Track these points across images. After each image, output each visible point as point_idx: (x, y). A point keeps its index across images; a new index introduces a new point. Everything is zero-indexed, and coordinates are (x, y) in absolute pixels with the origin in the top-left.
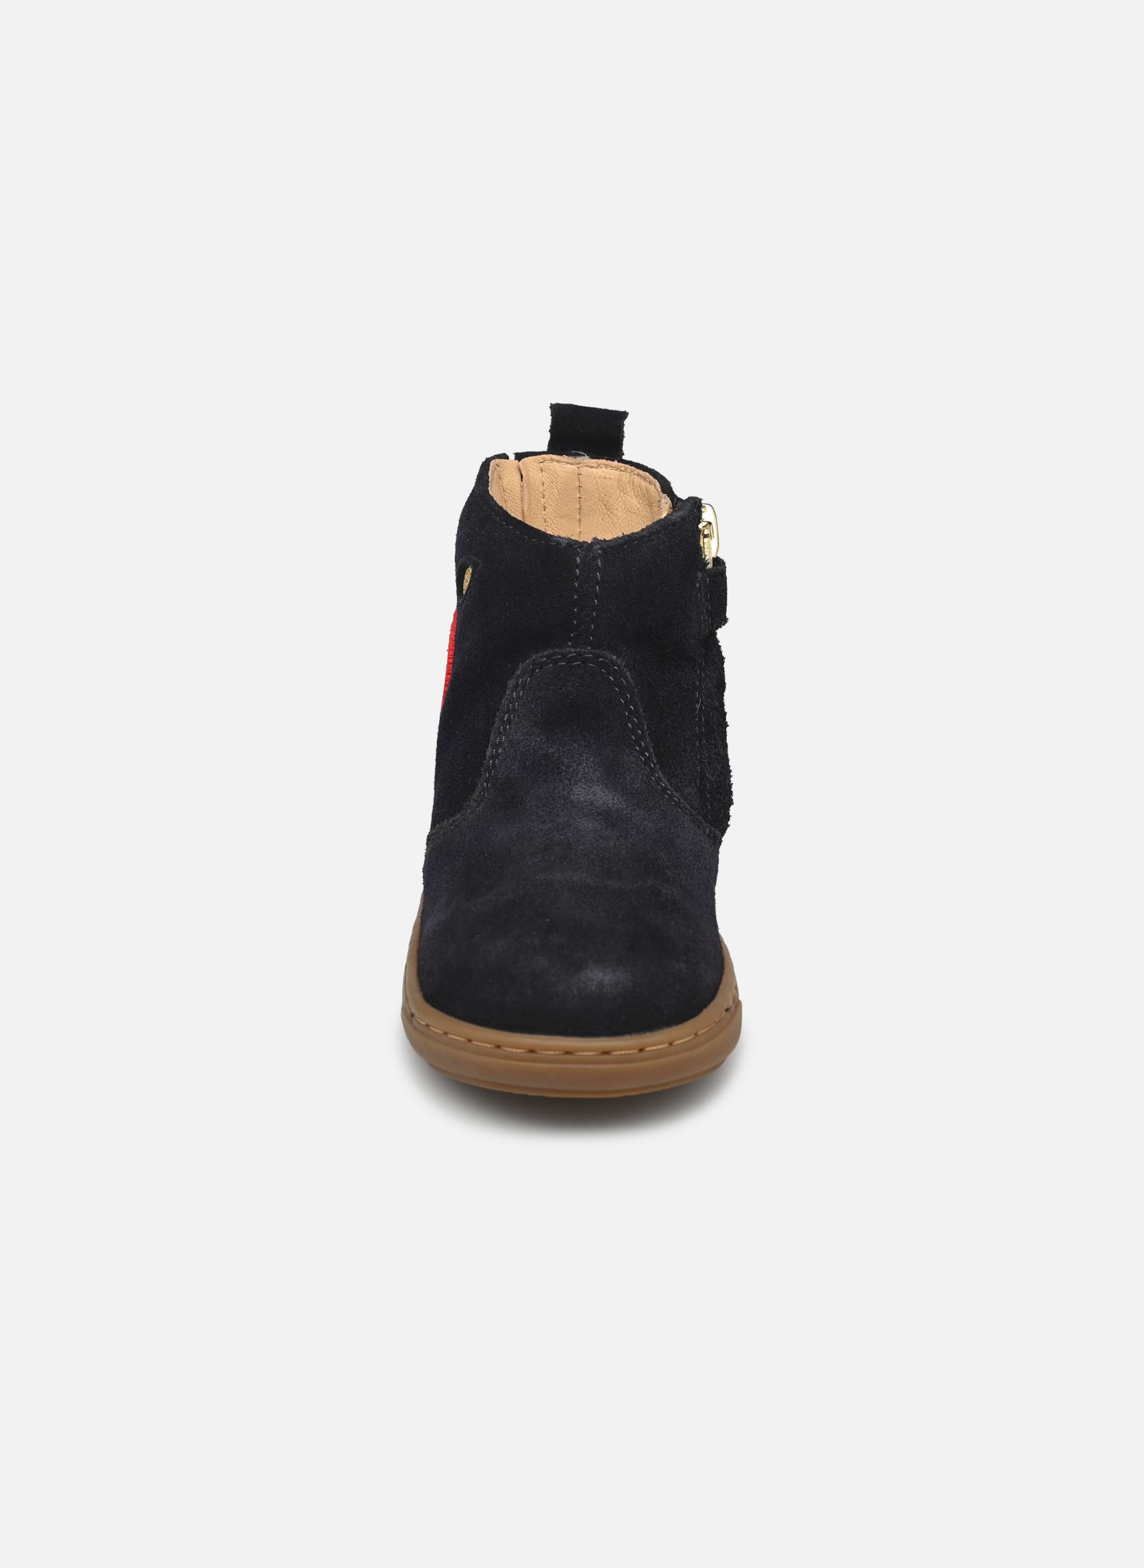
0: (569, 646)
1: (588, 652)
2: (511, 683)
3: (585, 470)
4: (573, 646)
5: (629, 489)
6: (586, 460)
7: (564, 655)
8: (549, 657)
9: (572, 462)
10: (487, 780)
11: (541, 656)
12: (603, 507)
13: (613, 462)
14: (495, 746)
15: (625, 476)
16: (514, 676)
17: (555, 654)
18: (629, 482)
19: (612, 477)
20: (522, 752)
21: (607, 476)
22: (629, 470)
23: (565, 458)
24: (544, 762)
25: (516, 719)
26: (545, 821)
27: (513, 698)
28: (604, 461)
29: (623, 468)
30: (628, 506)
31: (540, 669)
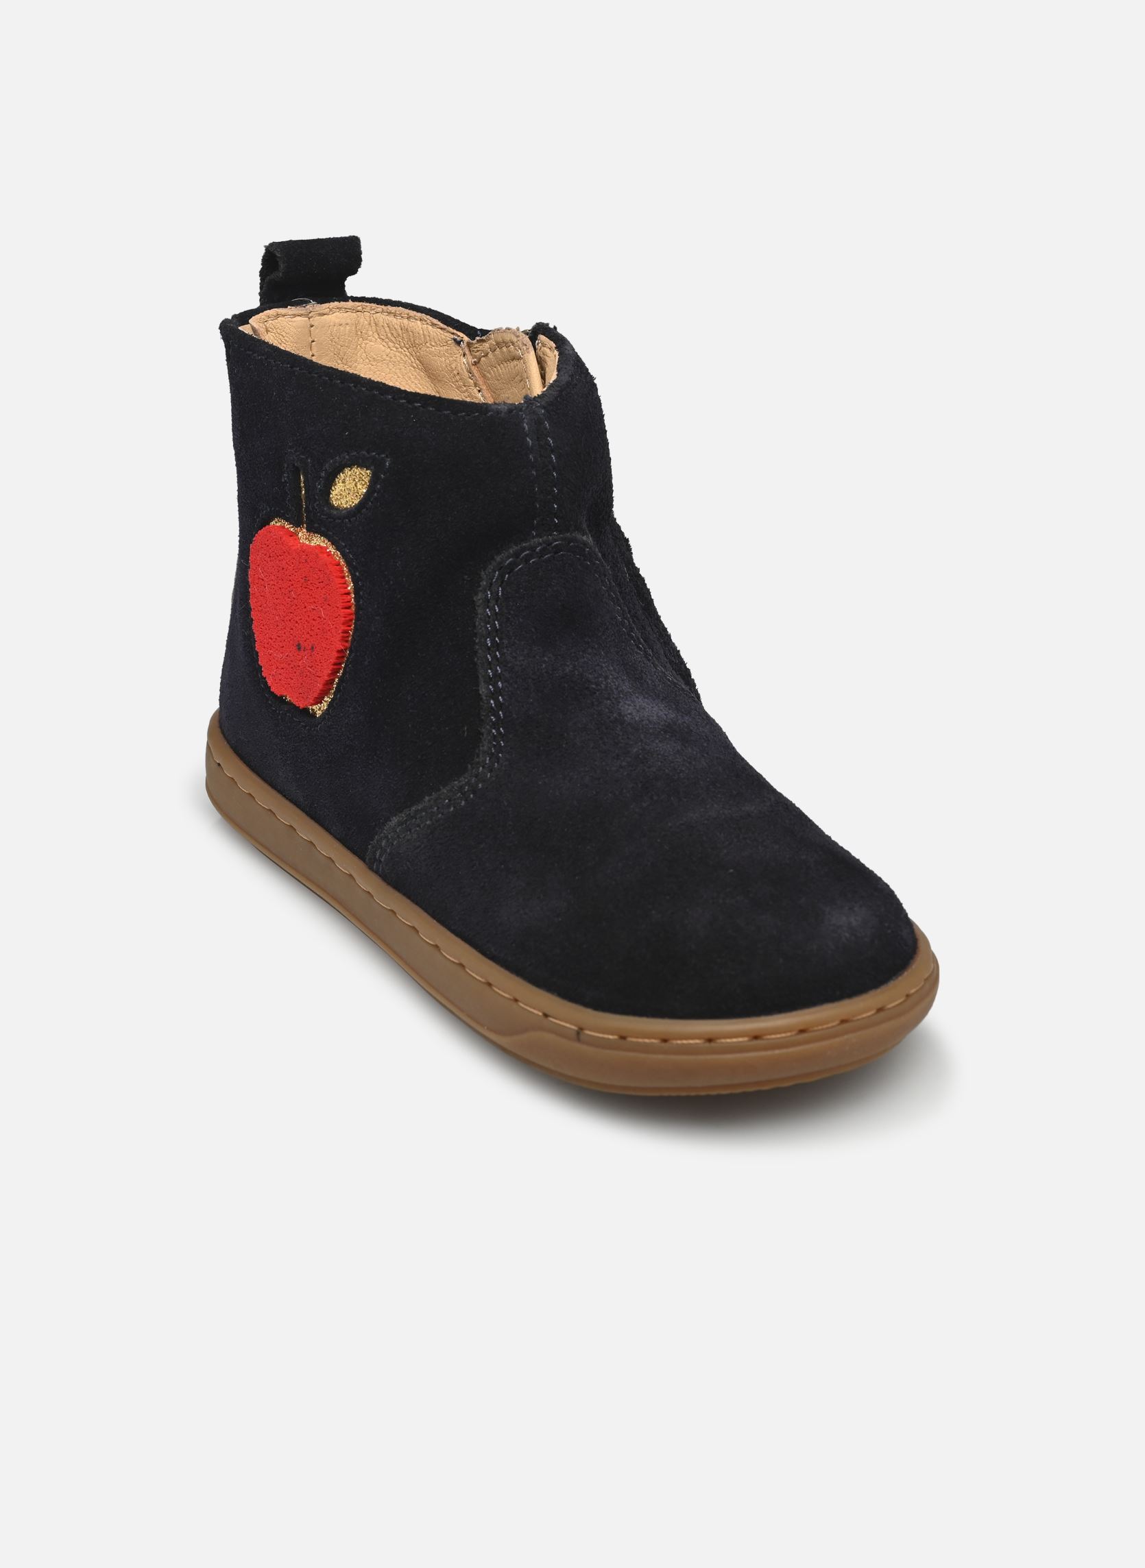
0: (534, 537)
1: (556, 539)
2: (479, 598)
3: (317, 320)
4: (539, 535)
5: (371, 333)
6: (313, 307)
7: (532, 549)
8: (516, 555)
9: (302, 312)
10: (495, 725)
11: (504, 557)
12: (339, 362)
13: (347, 303)
14: (489, 681)
15: (364, 319)
16: (480, 589)
17: (524, 549)
18: (370, 324)
19: (349, 321)
20: (533, 680)
21: (343, 321)
22: (368, 309)
23: (290, 310)
24: (566, 685)
25: (506, 642)
26: (618, 755)
27: (489, 617)
28: (336, 303)
29: (360, 308)
30: (372, 354)
31: (509, 573)
